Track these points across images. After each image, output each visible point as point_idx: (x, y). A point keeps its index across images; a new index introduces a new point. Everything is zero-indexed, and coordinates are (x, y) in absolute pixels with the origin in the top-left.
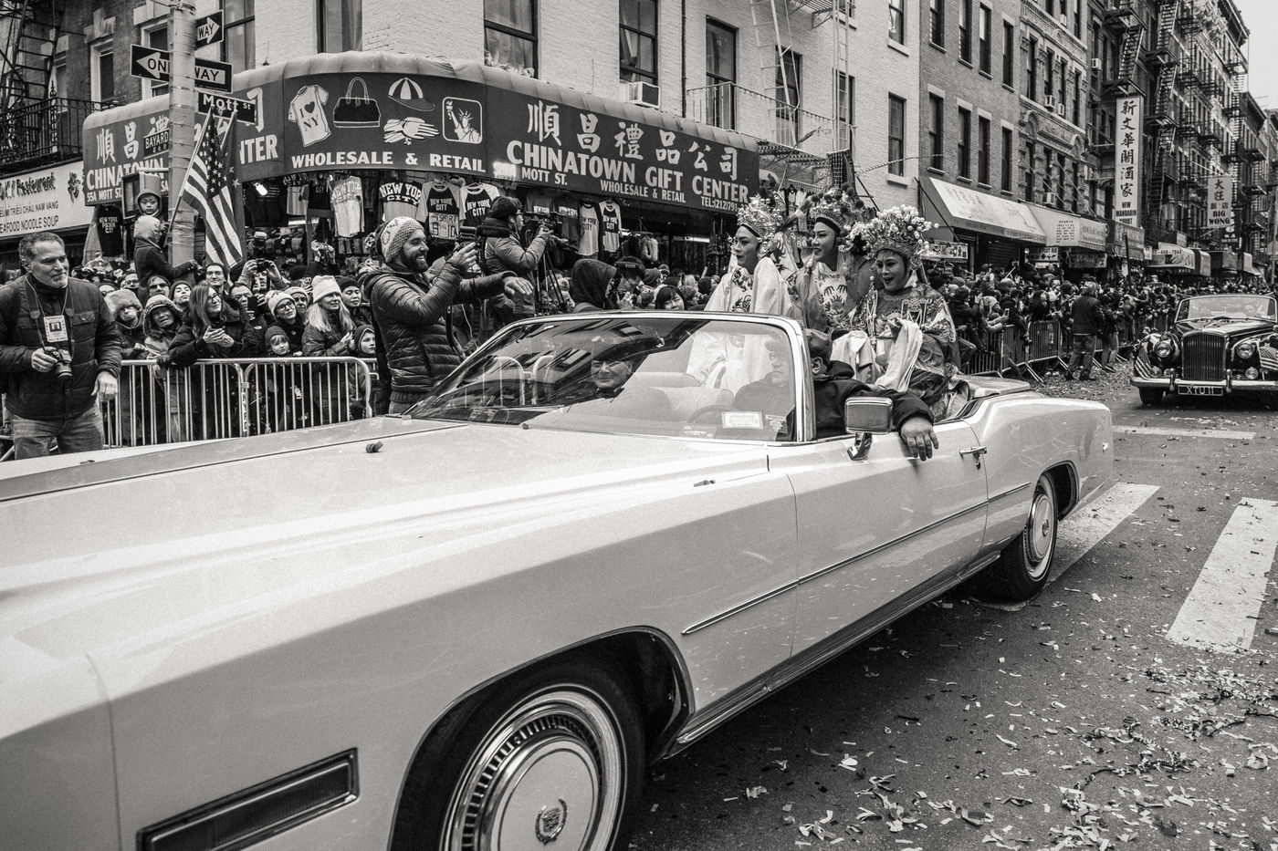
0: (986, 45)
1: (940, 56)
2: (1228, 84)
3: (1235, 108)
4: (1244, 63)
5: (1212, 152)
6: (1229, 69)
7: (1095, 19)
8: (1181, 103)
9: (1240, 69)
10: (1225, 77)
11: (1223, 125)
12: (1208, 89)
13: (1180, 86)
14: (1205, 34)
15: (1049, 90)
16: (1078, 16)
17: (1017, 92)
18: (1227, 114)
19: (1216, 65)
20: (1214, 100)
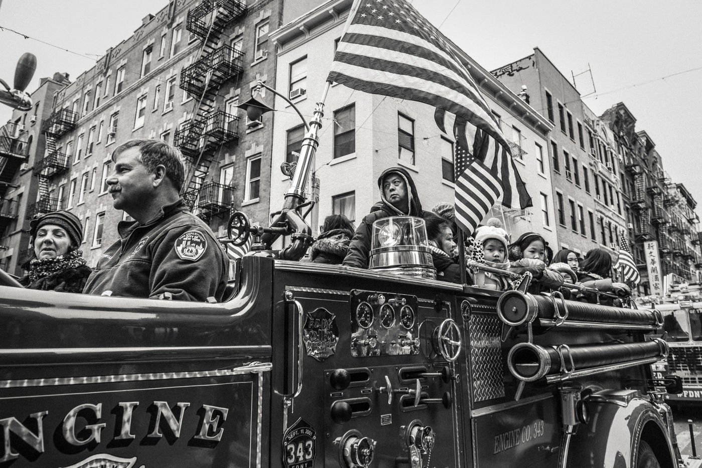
0: (582, 222)
1: (565, 230)
2: (691, 229)
3: (697, 241)
6: (690, 221)
7: (627, 205)
8: (671, 240)
9: (696, 221)
10: (689, 225)
11: (692, 248)
12: (682, 232)
13: (670, 232)
14: (677, 206)
15: (611, 241)
16: (619, 205)
17: (598, 243)
18: (694, 243)
19: (684, 220)
20: (686, 237)
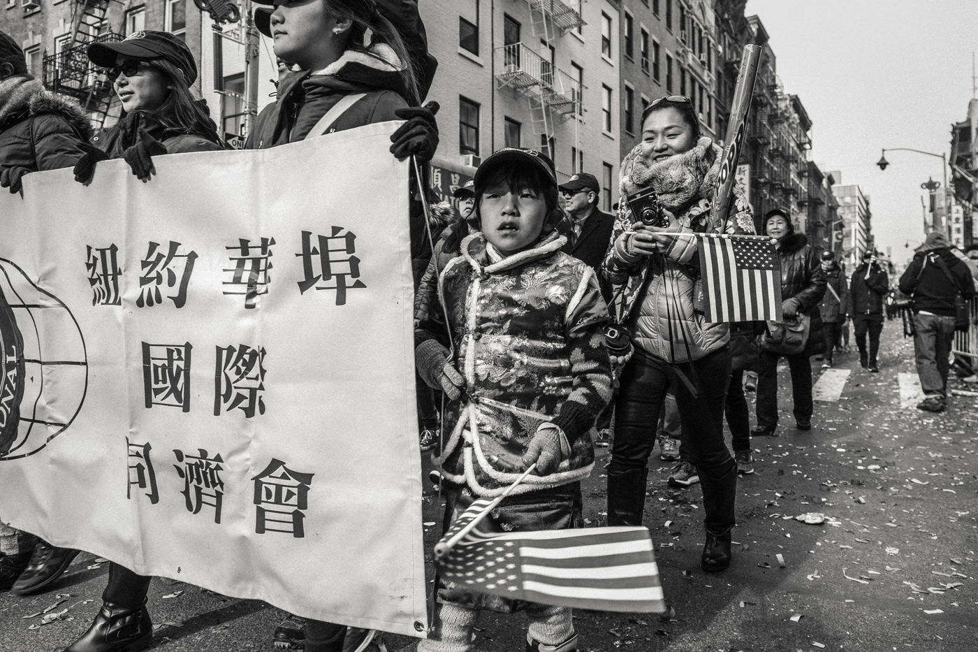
1: (632, 140)
2: (800, 156)
3: (805, 171)
4: (810, 142)
5: (791, 200)
6: (801, 146)
8: (772, 168)
9: (807, 146)
10: (798, 152)
11: (798, 182)
12: (788, 159)
13: (772, 157)
14: (786, 124)
16: (709, 114)
18: (800, 175)
19: (792, 144)
20: (792, 166)
